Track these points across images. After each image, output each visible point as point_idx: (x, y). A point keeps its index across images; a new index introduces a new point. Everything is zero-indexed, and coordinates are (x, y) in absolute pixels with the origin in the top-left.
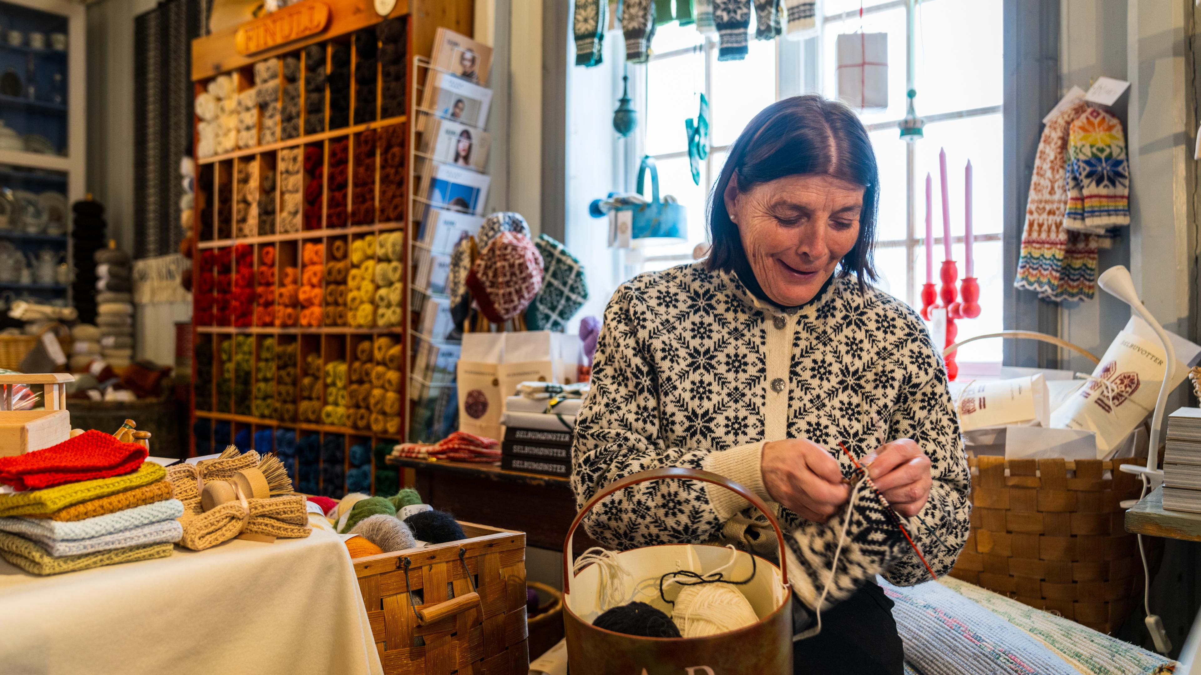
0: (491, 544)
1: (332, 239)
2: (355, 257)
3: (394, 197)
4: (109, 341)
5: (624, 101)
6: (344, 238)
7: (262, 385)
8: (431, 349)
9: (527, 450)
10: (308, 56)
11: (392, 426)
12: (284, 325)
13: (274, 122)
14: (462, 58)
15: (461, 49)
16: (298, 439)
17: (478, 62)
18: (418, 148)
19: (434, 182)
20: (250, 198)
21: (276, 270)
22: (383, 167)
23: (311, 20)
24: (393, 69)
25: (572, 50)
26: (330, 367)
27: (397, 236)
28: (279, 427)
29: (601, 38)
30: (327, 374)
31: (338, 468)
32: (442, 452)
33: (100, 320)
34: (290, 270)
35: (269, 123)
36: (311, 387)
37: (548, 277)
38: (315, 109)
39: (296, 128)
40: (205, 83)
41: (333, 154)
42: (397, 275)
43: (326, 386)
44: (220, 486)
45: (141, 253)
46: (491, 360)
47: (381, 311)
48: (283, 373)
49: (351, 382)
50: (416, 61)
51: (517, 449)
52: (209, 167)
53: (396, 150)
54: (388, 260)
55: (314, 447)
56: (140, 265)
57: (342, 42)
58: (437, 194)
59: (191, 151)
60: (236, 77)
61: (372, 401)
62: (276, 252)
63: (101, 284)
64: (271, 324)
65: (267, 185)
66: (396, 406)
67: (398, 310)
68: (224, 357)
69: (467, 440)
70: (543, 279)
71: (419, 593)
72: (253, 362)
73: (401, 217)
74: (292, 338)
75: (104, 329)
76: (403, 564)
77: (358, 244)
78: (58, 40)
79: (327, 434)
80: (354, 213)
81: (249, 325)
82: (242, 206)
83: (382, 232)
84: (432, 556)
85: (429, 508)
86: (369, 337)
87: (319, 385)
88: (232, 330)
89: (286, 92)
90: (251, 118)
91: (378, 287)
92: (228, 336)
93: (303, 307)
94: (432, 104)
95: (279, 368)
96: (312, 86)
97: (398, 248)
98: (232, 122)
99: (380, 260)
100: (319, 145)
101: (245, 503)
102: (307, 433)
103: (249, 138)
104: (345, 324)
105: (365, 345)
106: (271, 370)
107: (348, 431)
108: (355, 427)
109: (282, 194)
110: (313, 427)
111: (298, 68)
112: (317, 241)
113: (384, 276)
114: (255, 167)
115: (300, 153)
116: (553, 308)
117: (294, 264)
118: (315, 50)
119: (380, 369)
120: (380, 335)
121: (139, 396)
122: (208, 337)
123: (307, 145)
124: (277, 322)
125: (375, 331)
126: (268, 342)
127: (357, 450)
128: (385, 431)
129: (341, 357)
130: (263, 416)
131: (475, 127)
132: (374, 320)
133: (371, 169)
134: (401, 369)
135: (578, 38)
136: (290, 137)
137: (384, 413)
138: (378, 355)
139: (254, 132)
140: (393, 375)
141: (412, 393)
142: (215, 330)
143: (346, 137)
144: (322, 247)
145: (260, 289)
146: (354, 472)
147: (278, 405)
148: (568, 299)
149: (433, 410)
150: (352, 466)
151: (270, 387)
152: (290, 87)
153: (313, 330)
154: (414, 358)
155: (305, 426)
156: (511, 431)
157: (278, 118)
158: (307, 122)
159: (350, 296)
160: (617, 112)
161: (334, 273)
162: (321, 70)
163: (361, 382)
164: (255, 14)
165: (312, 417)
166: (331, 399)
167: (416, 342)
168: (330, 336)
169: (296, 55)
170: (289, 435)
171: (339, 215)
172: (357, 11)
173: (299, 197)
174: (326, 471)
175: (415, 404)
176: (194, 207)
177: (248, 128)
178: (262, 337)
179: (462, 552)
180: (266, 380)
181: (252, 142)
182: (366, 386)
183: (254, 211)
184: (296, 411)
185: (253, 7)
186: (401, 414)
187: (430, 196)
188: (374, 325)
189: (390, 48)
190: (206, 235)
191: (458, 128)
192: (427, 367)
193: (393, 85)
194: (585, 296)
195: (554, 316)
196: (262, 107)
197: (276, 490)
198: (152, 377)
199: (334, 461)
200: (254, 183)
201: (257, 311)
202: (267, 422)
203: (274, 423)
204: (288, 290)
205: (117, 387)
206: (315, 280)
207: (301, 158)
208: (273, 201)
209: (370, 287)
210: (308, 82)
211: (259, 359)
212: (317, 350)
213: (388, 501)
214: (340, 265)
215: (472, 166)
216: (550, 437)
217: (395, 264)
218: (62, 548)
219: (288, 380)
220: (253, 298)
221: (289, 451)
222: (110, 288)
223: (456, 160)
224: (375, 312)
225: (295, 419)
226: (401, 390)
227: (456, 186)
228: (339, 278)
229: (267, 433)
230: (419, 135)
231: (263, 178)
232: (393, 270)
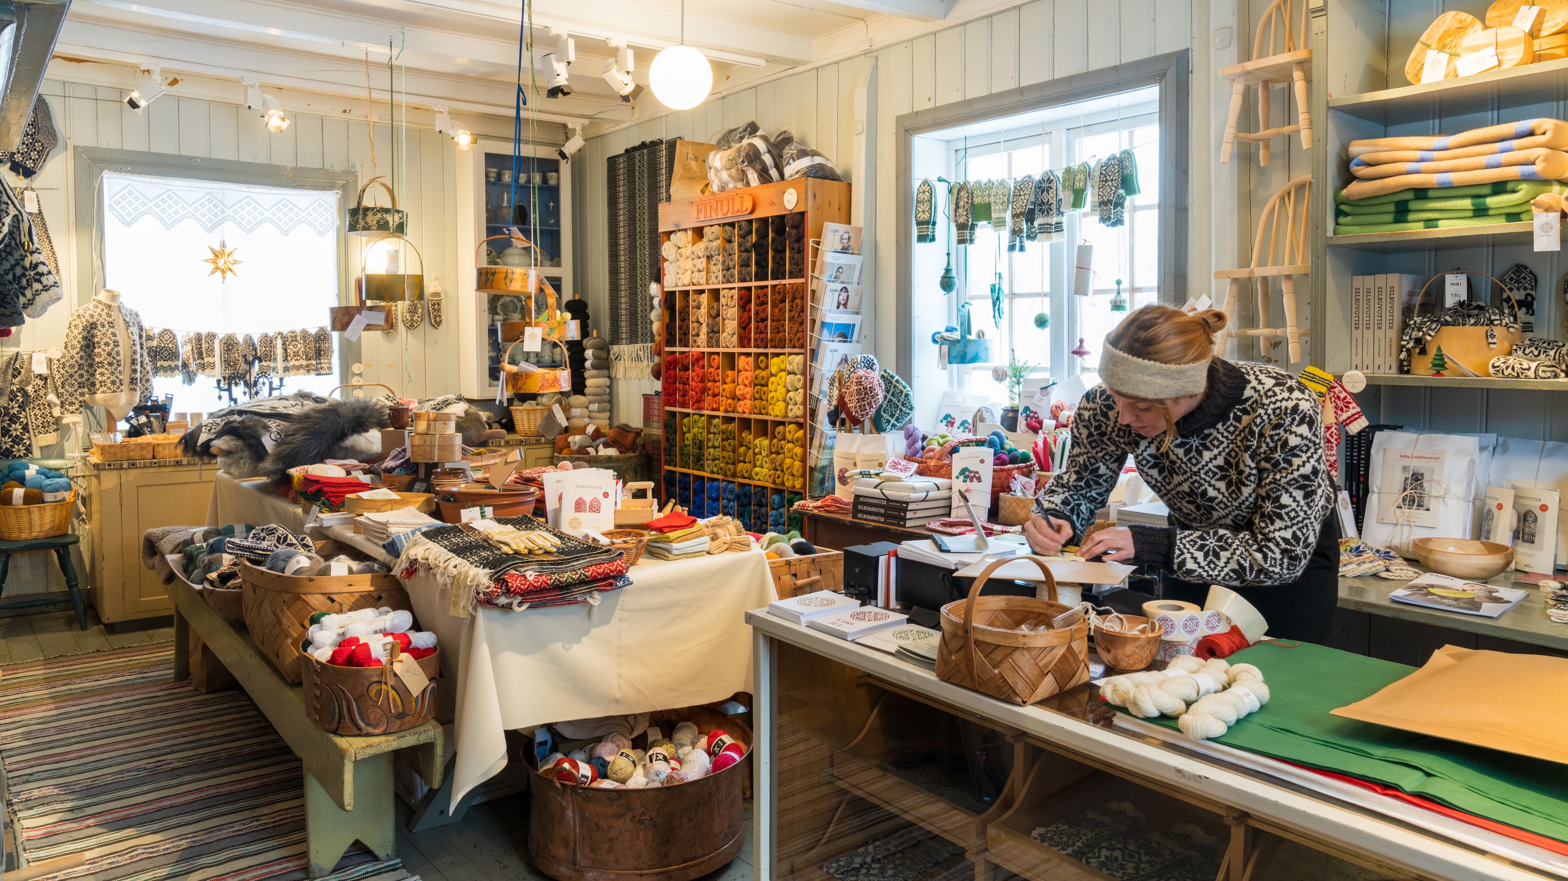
0: (827, 557)
1: (758, 355)
2: (774, 369)
3: (798, 332)
4: (594, 407)
5: (948, 270)
6: (766, 355)
7: (712, 450)
8: (822, 434)
9: (865, 508)
10: (740, 227)
11: (798, 484)
12: (727, 411)
13: (717, 269)
14: (842, 238)
15: (840, 233)
16: (737, 490)
17: (852, 239)
18: (812, 301)
19: (823, 324)
20: (701, 320)
21: (720, 371)
22: (790, 311)
23: (742, 206)
24: (795, 246)
25: (915, 231)
26: (757, 441)
27: (801, 357)
28: (723, 481)
29: (934, 224)
30: (756, 446)
31: (763, 510)
32: (821, 507)
33: (587, 391)
34: (729, 373)
35: (713, 269)
36: (745, 454)
37: (889, 396)
38: (745, 264)
39: (732, 276)
40: (669, 234)
41: (758, 297)
42: (801, 384)
43: (755, 454)
44: (719, 531)
45: (615, 339)
46: (853, 450)
47: (790, 407)
48: (726, 443)
49: (772, 453)
50: (811, 242)
51: (860, 507)
52: (673, 293)
53: (798, 301)
54: (795, 374)
55: (747, 495)
56: (615, 349)
57: (764, 221)
58: (825, 331)
59: (658, 278)
60: (690, 233)
61: (785, 467)
62: (718, 360)
63: (588, 364)
64: (718, 410)
65: (713, 313)
66: (801, 470)
67: (801, 407)
68: (685, 429)
69: (837, 501)
70: (885, 397)
71: (795, 575)
72: (705, 434)
73: (802, 346)
74: (732, 420)
75: (590, 398)
76: (788, 563)
77: (775, 360)
78: (552, 177)
79: (756, 486)
80: (772, 340)
81: (702, 409)
82: (695, 324)
83: (790, 354)
84: (801, 560)
85: (803, 540)
86: (783, 423)
87: (750, 453)
88: (689, 411)
89: (725, 249)
90: (702, 263)
91: (789, 391)
92: (688, 415)
93: (739, 400)
94: (821, 272)
95: (723, 440)
96: (743, 249)
97: (801, 366)
98: (688, 264)
99: (789, 373)
100: (749, 289)
101: (728, 538)
102: (743, 485)
103: (701, 278)
104: (767, 414)
105: (780, 428)
106: (717, 440)
107: (770, 485)
108: (774, 483)
109: (724, 320)
110: (746, 481)
111: (732, 233)
112: (748, 355)
113: (792, 384)
114: (704, 298)
115: (735, 293)
116: (892, 416)
117: (733, 369)
118: (744, 224)
119: (790, 445)
120: (790, 423)
121: (621, 452)
122: (673, 414)
123: (740, 289)
124: (722, 408)
125: (786, 420)
126: (716, 421)
127: (776, 498)
128: (794, 487)
129: (764, 434)
130: (712, 472)
131: (851, 283)
132: (786, 412)
133: (782, 311)
134: (804, 446)
135: (919, 223)
136: (729, 282)
137: (793, 475)
138: (789, 437)
139: (704, 274)
140: (798, 450)
141: (811, 462)
142: (677, 409)
143: (767, 287)
144: (751, 359)
145: (709, 384)
146: (774, 512)
147: (723, 465)
148: (901, 410)
149: (824, 474)
150: (773, 509)
151: (717, 452)
152: (728, 246)
153: (746, 416)
154: (812, 439)
155: (741, 480)
156: (857, 497)
157: (720, 266)
158: (740, 272)
159: (770, 395)
160: (943, 278)
161: (760, 378)
162: (748, 238)
163: (778, 453)
164: (703, 192)
165: (746, 475)
166: (758, 463)
167: (813, 429)
168: (756, 420)
169: (732, 225)
170: (731, 486)
171: (762, 340)
172: (772, 204)
173: (735, 323)
174: (755, 511)
175: (812, 469)
176: (661, 319)
177: (699, 271)
178: (712, 417)
179: (813, 560)
180: (714, 447)
181: (703, 281)
182: (781, 456)
183: (704, 329)
184: (735, 469)
185: (702, 187)
186: (803, 476)
187: (821, 334)
188: (786, 416)
189: (794, 232)
190: (671, 342)
191: (839, 286)
192: (820, 446)
193: (796, 256)
194: (911, 409)
195: (893, 421)
196: (709, 258)
197: (739, 533)
198: (631, 437)
199: (760, 505)
200: (703, 310)
201: (708, 399)
202: (715, 476)
203: (720, 477)
204: (728, 387)
205: (606, 445)
206: (747, 382)
207: (736, 297)
208: (718, 324)
209: (783, 390)
210: (740, 245)
211: (709, 433)
212: (749, 428)
213: (785, 537)
214: (764, 373)
215: (849, 309)
216: (877, 501)
217: (799, 376)
218: (675, 552)
219: (729, 448)
220: (704, 390)
221: (731, 497)
222: (594, 367)
223: (838, 307)
224: (787, 407)
225: (734, 475)
226: (804, 460)
227: (838, 325)
228: (763, 382)
229: (715, 483)
230: (813, 292)
231: (710, 307)
232: (797, 380)
